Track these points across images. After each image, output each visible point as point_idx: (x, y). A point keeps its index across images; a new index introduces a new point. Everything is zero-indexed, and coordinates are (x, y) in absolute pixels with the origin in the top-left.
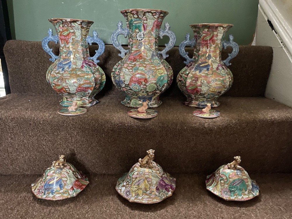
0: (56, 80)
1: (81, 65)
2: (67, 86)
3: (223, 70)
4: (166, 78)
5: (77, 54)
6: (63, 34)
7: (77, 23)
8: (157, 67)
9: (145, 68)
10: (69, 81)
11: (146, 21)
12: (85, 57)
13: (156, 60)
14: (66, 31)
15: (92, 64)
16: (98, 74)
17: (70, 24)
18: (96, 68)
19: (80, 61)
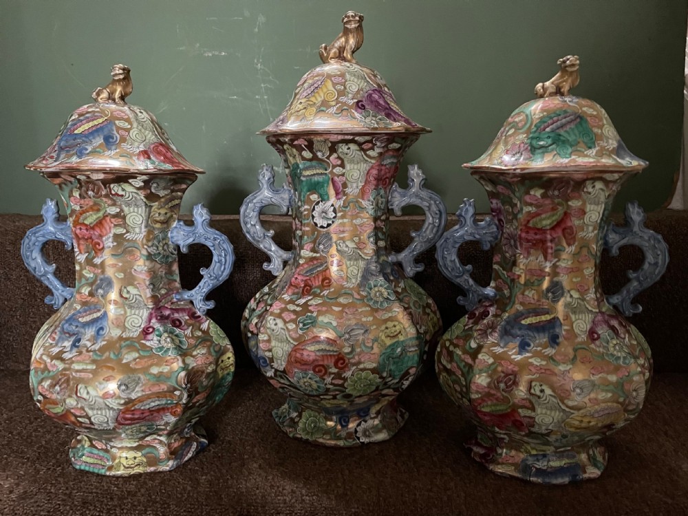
0: (47, 384)
1: (143, 326)
2: (82, 408)
3: (615, 342)
5: (130, 289)
6: (86, 218)
7: (131, 185)
10: (90, 389)
11: (341, 169)
12: (162, 295)
14: (93, 210)
15: (187, 318)
16: (204, 351)
17: (105, 188)
18: (201, 330)
19: (142, 311)
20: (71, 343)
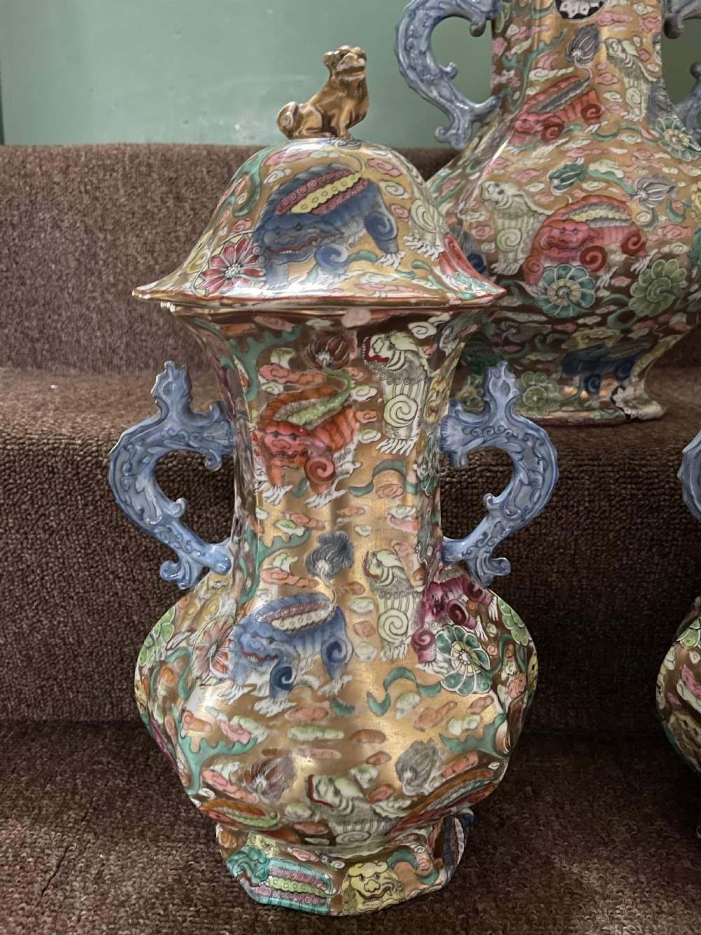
0: (228, 770)
1: (411, 632)
7: (411, 335)
10: (339, 785)
12: (429, 561)
15: (466, 598)
16: (513, 667)
17: (360, 345)
18: (491, 621)
19: (404, 600)
20: (267, 677)
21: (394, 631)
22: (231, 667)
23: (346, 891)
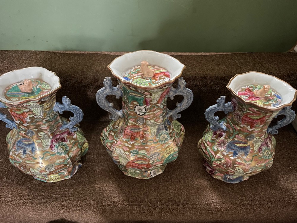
0: (17, 165)
1: (50, 145)
4: (176, 155)
5: (41, 133)
6: (15, 111)
8: (164, 145)
9: (148, 152)
10: (35, 170)
11: (150, 96)
12: (55, 131)
13: (162, 135)
15: (67, 135)
16: (76, 148)
17: (21, 105)
18: (73, 139)
19: (48, 140)
20: (22, 151)
21: (46, 145)
22: (16, 149)
23: (50, 179)
